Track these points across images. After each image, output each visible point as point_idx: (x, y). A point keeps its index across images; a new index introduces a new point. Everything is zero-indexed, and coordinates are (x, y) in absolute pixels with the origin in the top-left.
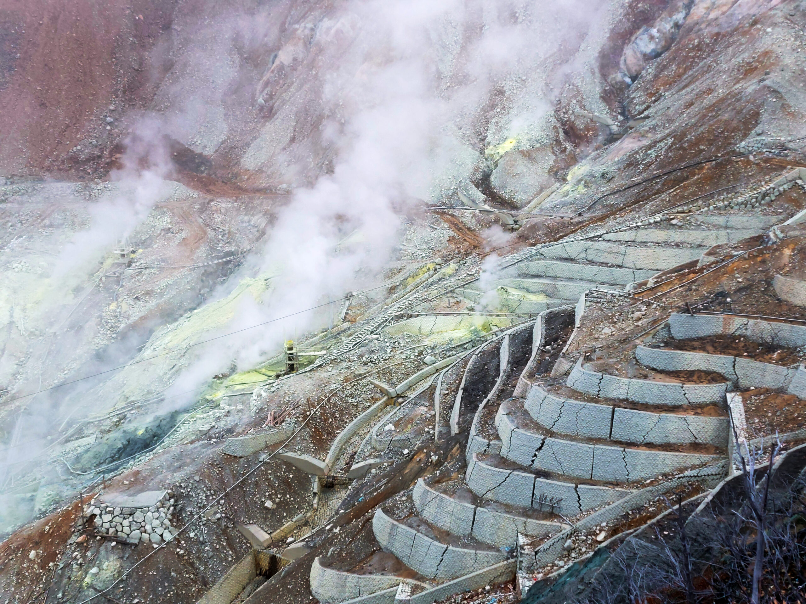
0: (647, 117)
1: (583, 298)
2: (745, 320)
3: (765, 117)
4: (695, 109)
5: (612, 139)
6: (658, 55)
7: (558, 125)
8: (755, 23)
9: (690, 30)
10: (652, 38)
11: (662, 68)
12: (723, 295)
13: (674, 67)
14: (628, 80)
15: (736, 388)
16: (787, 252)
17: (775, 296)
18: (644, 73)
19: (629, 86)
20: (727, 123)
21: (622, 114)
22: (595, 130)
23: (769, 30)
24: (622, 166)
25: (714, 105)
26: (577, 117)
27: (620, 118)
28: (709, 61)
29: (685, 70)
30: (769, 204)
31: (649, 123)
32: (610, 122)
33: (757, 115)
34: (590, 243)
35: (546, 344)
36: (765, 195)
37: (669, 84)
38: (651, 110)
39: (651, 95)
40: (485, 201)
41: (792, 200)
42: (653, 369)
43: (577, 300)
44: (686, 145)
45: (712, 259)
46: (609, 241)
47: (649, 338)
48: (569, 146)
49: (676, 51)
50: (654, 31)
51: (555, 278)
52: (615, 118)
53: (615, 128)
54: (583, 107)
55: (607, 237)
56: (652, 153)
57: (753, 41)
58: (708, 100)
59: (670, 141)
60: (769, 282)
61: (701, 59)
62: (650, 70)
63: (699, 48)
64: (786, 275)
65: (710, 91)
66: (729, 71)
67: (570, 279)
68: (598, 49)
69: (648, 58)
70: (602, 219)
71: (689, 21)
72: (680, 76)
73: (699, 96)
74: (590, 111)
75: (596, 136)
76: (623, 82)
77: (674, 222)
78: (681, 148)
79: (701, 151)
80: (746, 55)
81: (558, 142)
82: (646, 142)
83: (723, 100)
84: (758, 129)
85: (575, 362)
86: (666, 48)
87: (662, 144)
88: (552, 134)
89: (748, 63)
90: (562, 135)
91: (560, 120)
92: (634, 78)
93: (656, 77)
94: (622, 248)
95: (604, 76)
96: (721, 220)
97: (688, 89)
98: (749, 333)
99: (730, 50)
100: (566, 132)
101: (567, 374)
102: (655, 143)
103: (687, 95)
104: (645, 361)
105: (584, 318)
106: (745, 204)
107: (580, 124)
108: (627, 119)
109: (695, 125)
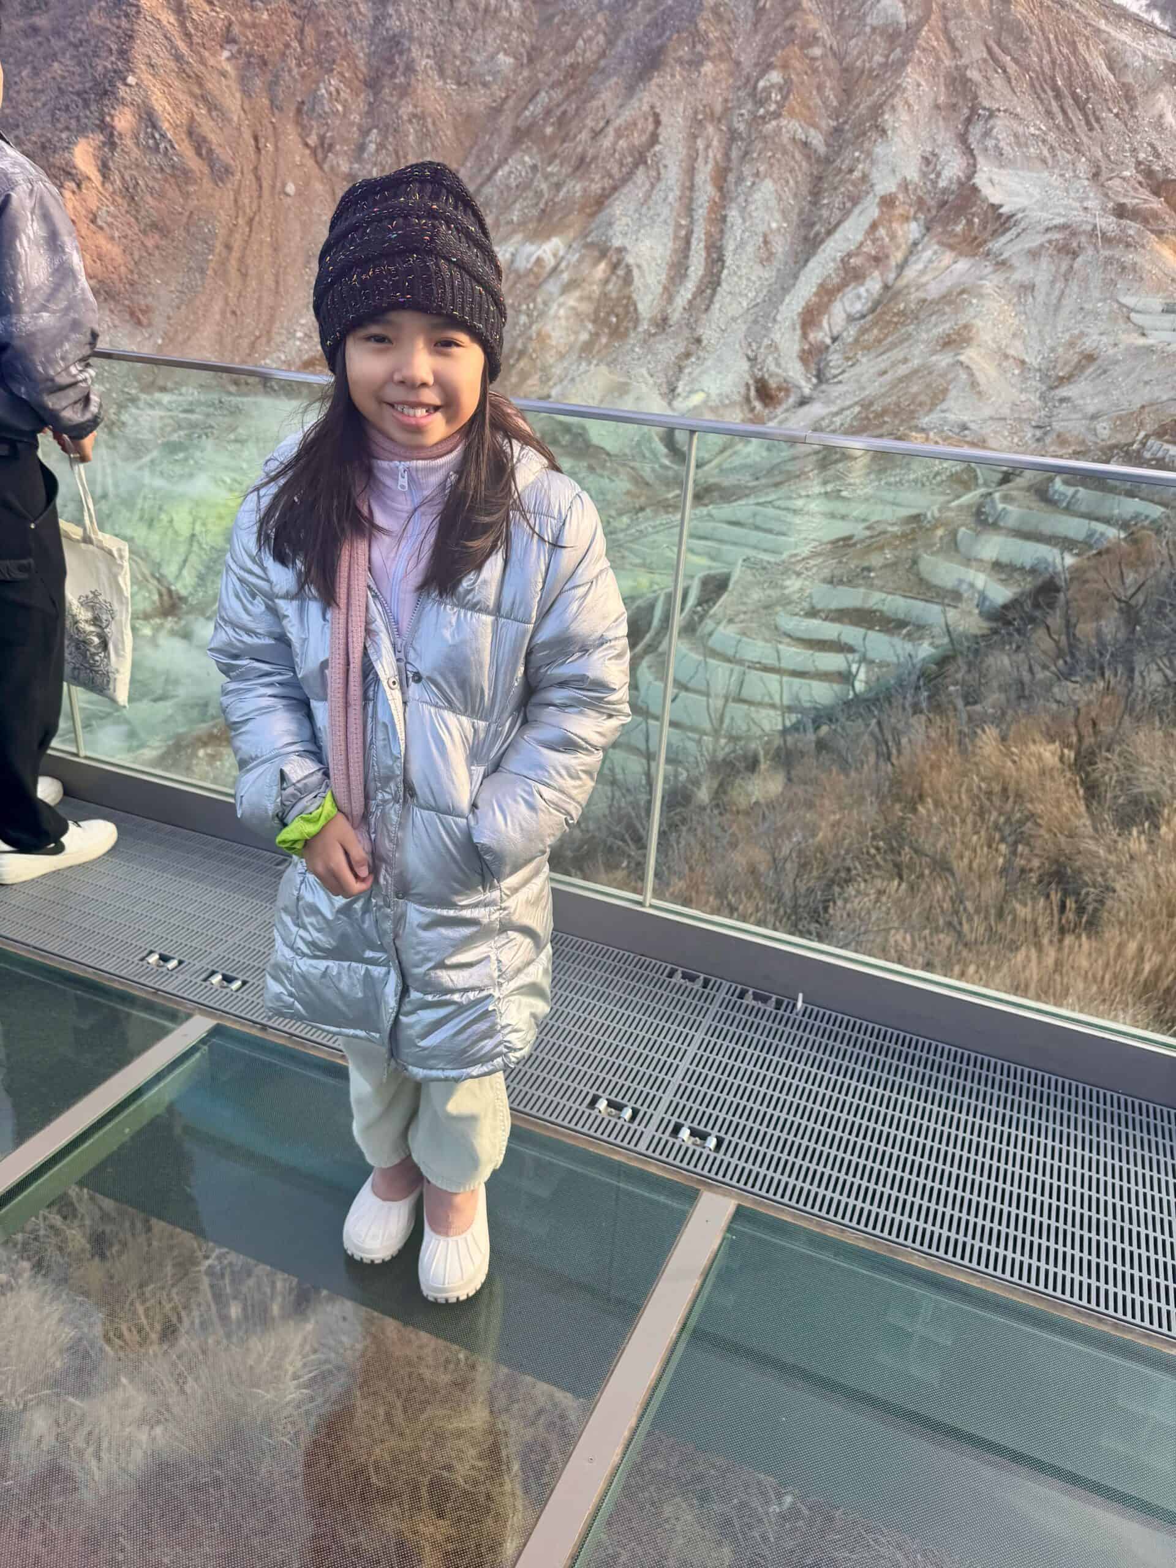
0: (840, 382)
1: (740, 562)
2: (884, 595)
3: (953, 393)
4: (888, 377)
5: (803, 402)
6: (863, 316)
7: (751, 382)
8: (963, 292)
9: (899, 292)
10: (859, 297)
11: (863, 331)
12: (869, 569)
13: (875, 331)
14: (828, 341)
15: (864, 659)
16: (940, 532)
17: (918, 574)
18: (845, 334)
19: (828, 347)
20: (915, 396)
21: (818, 376)
22: (787, 390)
23: (974, 301)
24: (808, 430)
25: (906, 376)
26: (771, 376)
27: (814, 380)
28: (911, 328)
29: (886, 336)
30: (939, 484)
31: (841, 388)
32: (803, 383)
33: (945, 391)
34: (759, 508)
35: (700, 604)
36: (937, 474)
37: (867, 348)
38: (846, 375)
39: (848, 359)
40: (667, 456)
41: (961, 482)
42: (789, 636)
43: (734, 564)
44: (871, 416)
45: (868, 533)
46: (779, 508)
47: (791, 608)
48: (758, 405)
49: (883, 313)
50: (862, 290)
51: (721, 541)
52: (809, 380)
53: (807, 391)
54: (778, 365)
55: (778, 503)
56: (838, 420)
57: (957, 310)
58: (903, 370)
59: (857, 409)
60: (915, 562)
61: (903, 324)
62: (853, 331)
63: (902, 313)
64: (933, 554)
65: (905, 360)
66: (927, 342)
67: (735, 544)
68: (803, 304)
69: (851, 319)
70: (777, 485)
71: (901, 283)
72: (880, 341)
73: (894, 365)
74: (785, 370)
75: (787, 396)
76: (823, 342)
77: (844, 494)
78: (867, 418)
79: (885, 422)
80: (948, 325)
81: (748, 400)
82: (834, 409)
83: (915, 372)
84: (944, 406)
85: (718, 623)
86: (872, 310)
87: (848, 412)
88: (743, 390)
89: (948, 335)
90: (753, 393)
91: (753, 376)
92: (834, 339)
93: (856, 341)
94: (789, 515)
95: (805, 335)
96: (889, 496)
97: (885, 357)
98: (885, 608)
99: (934, 318)
100: (757, 390)
101: (710, 634)
102: (842, 410)
103: (883, 362)
104: (783, 627)
105: (736, 582)
106: (916, 481)
107: (773, 384)
108: (820, 382)
109: (883, 395)
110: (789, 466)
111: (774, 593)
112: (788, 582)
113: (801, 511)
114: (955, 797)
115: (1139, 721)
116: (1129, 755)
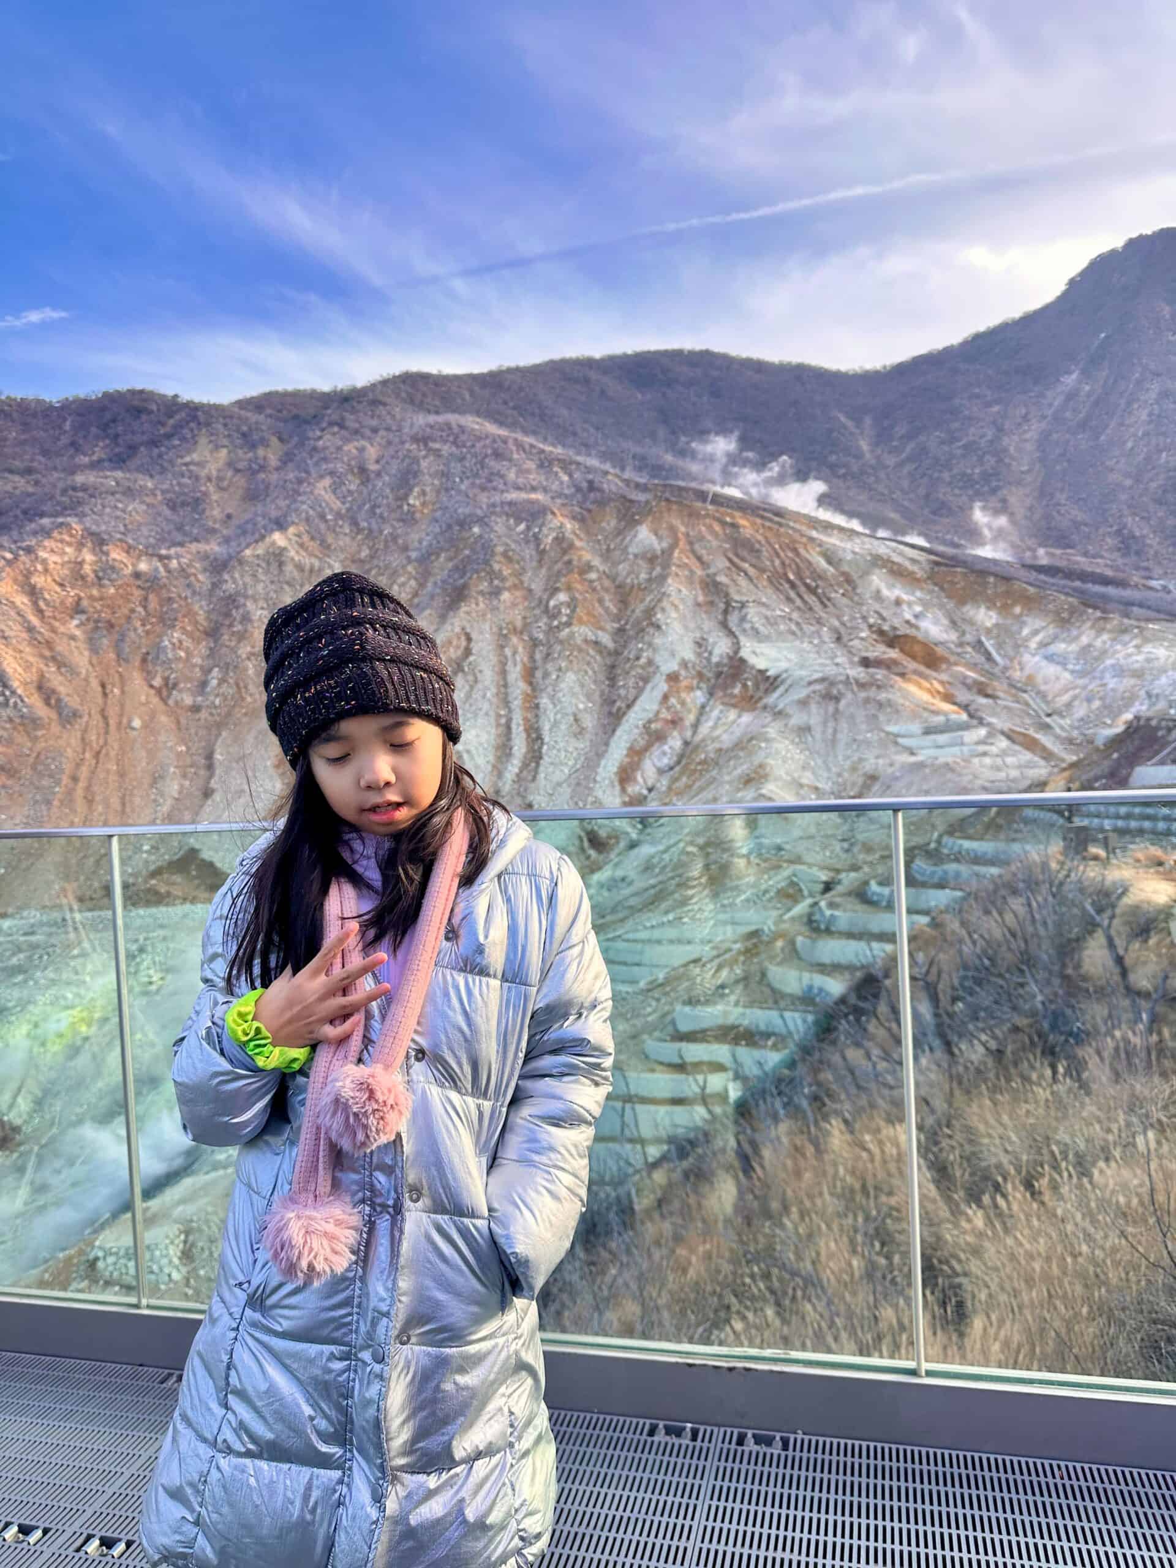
0: (663, 824)
2: (742, 1010)
5: (633, 845)
6: (671, 768)
7: (583, 834)
8: (752, 739)
9: (697, 747)
10: (664, 753)
11: (674, 780)
13: (684, 779)
14: (645, 792)
15: (737, 1077)
16: (779, 944)
17: (769, 985)
18: (658, 785)
19: (645, 797)
21: (642, 822)
22: (616, 838)
23: (763, 745)
24: (639, 869)
26: (600, 827)
27: (639, 826)
28: (714, 773)
29: (694, 782)
30: (770, 900)
31: (664, 830)
32: (629, 830)
34: (609, 944)
36: (766, 892)
37: (679, 794)
39: (665, 804)
41: (789, 896)
42: (661, 1063)
45: (715, 952)
46: (628, 941)
47: (657, 1034)
48: (592, 853)
49: (688, 764)
50: (666, 748)
52: (634, 826)
53: (634, 836)
55: (626, 937)
56: (666, 857)
57: (750, 754)
60: (763, 974)
61: (707, 771)
62: (665, 782)
63: (703, 762)
64: (779, 964)
65: (715, 800)
66: (730, 782)
68: (617, 764)
69: (661, 772)
70: (622, 920)
71: (698, 738)
72: (690, 787)
75: (618, 843)
76: (640, 794)
77: (686, 920)
79: (709, 853)
80: (745, 767)
81: (583, 850)
82: (661, 848)
84: (760, 833)
86: (678, 762)
88: (577, 843)
89: (747, 775)
90: (586, 844)
91: (583, 829)
92: (650, 790)
93: (670, 788)
94: (639, 946)
95: (623, 790)
96: (727, 917)
97: (697, 799)
98: (746, 1022)
99: (732, 763)
100: (590, 841)
103: (696, 803)
104: (654, 1055)
106: (747, 900)
107: (603, 833)
108: (645, 827)
109: (702, 830)
110: (633, 902)
111: (638, 1022)
112: (649, 1010)
113: (649, 941)
115: (968, 1092)
116: (968, 1129)
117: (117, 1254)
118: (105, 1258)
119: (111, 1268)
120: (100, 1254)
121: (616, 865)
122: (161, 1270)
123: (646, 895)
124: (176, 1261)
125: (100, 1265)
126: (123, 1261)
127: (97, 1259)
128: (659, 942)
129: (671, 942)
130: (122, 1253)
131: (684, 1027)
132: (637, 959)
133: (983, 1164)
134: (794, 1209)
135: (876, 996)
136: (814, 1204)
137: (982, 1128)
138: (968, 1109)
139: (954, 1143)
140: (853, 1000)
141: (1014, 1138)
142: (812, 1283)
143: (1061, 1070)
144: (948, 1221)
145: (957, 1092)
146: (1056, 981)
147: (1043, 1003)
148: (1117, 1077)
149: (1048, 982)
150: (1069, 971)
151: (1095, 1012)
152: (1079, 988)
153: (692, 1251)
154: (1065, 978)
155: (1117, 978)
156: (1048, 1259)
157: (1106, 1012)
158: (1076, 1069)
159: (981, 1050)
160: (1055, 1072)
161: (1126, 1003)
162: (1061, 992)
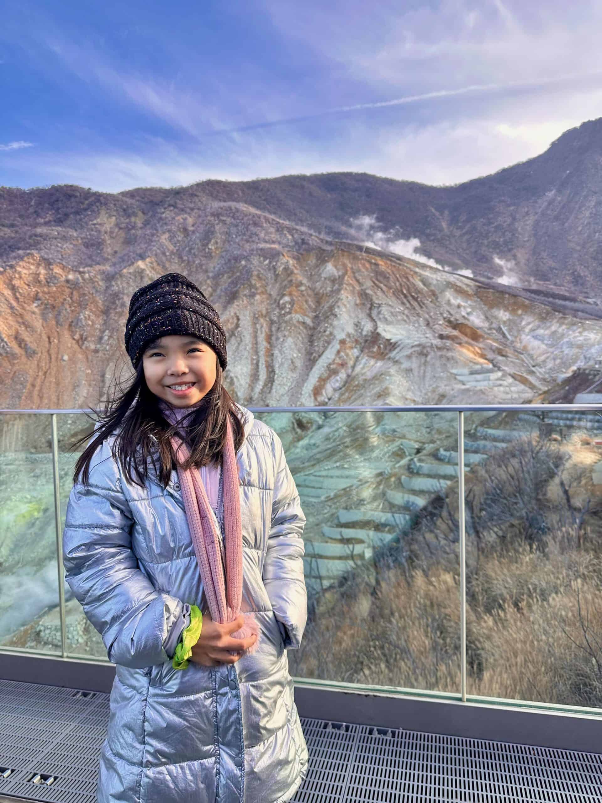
0: (335, 418)
3: (386, 417)
5: (320, 427)
6: (340, 389)
7: (294, 421)
8: (382, 374)
9: (354, 377)
10: (337, 381)
11: (342, 394)
12: (363, 500)
13: (347, 394)
14: (327, 400)
15: (369, 546)
16: (393, 479)
17: (388, 500)
18: (334, 397)
19: (327, 403)
22: (311, 423)
23: (388, 378)
24: (323, 440)
26: (303, 418)
27: (323, 418)
28: (362, 391)
29: (352, 396)
30: (389, 457)
31: (336, 420)
32: (318, 419)
33: (382, 416)
34: (306, 477)
36: (387, 453)
37: (345, 400)
41: (398, 455)
42: (331, 538)
45: (360, 483)
46: (315, 476)
47: (329, 524)
48: (299, 430)
49: (348, 387)
50: (338, 378)
52: (321, 418)
53: (320, 422)
55: (315, 474)
56: (337, 433)
57: (381, 382)
59: (345, 428)
60: (385, 494)
61: (359, 390)
62: (337, 395)
63: (357, 386)
64: (392, 490)
66: (370, 396)
68: (313, 386)
69: (335, 390)
70: (313, 465)
71: (354, 374)
72: (350, 398)
74: (309, 415)
75: (312, 426)
76: (324, 401)
77: (346, 466)
78: (350, 431)
79: (358, 432)
80: (378, 389)
81: (294, 428)
82: (334, 429)
84: (383, 423)
86: (344, 386)
87: (341, 429)
88: (291, 425)
89: (379, 393)
90: (296, 426)
91: (295, 418)
92: (329, 399)
93: (339, 399)
94: (321, 479)
95: (316, 399)
96: (367, 465)
98: (375, 519)
99: (371, 386)
100: (298, 425)
102: (338, 429)
104: (327, 534)
106: (377, 457)
107: (304, 421)
108: (326, 417)
109: (355, 420)
110: (318, 456)
111: (320, 517)
112: (326, 511)
113: (327, 476)
114: (409, 611)
115: (487, 557)
116: (486, 576)
117: (50, 629)
118: (44, 630)
119: (48, 636)
120: (42, 628)
121: (311, 437)
122: (73, 637)
123: (325, 453)
124: (81, 633)
125: (42, 634)
126: (54, 632)
127: (40, 631)
128: (332, 477)
129: (338, 477)
130: (53, 628)
131: (343, 520)
132: (319, 485)
133: (494, 593)
134: (397, 614)
135: (441, 507)
136: (407, 612)
137: (493, 575)
138: (486, 566)
139: (479, 583)
140: (430, 508)
141: (509, 580)
142: (405, 651)
143: (534, 547)
144: (475, 622)
145: (482, 557)
146: (534, 502)
147: (526, 513)
148: (563, 550)
149: (530, 502)
150: (540, 497)
151: (552, 518)
152: (545, 506)
153: (345, 633)
154: (538, 500)
155: (565, 501)
156: (525, 643)
157: (558, 519)
158: (542, 547)
159: (494, 536)
160: (531, 548)
161: (568, 514)
162: (535, 508)
